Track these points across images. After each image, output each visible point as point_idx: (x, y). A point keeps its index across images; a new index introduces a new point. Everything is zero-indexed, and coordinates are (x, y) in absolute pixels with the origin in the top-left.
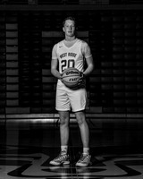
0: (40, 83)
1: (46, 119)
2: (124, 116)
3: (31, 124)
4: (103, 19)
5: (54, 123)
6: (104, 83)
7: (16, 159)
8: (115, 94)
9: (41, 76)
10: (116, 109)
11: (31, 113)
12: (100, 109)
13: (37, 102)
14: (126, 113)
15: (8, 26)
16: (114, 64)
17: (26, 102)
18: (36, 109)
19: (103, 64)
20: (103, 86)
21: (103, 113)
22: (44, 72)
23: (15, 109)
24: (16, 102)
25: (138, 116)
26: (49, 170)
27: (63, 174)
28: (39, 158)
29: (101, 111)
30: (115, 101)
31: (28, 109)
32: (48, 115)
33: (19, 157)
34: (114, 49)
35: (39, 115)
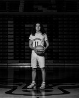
0: (24, 49)
1: (26, 66)
3: (20, 68)
4: (54, 19)
9: (24, 45)
10: (60, 61)
12: (52, 61)
13: (23, 58)
14: (65, 63)
15: (9, 22)
17: (18, 58)
18: (22, 61)
19: (54, 40)
20: (54, 50)
21: (54, 63)
23: (12, 61)
24: (12, 58)
31: (18, 61)
32: (27, 64)
34: (59, 33)
35: (23, 64)
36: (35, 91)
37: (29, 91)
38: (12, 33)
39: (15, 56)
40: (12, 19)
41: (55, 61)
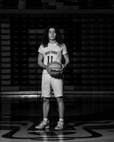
0: (27, 68)
1: (32, 95)
2: (90, 92)
3: (20, 99)
4: (74, 20)
5: (37, 98)
6: (75, 68)
7: (9, 125)
8: (83, 76)
9: (27, 62)
10: (84, 88)
11: (20, 90)
12: (72, 87)
13: (25, 82)
14: (92, 90)
15: (3, 25)
16: (83, 54)
17: (16, 82)
18: (25, 88)
19: (74, 54)
20: (74, 71)
21: (75, 90)
23: (8, 88)
24: (9, 82)
25: (101, 92)
27: (44, 136)
28: (26, 124)
29: (73, 89)
30: (84, 82)
31: (18, 88)
32: (33, 92)
33: (11, 123)
34: (83, 43)
35: (26, 92)
36: (47, 134)
37: (39, 134)
38: (8, 43)
39: (13, 79)
40: (8, 20)
41: (76, 87)
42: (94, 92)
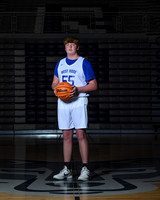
0: (45, 103)
1: (50, 135)
2: (119, 131)
3: (37, 139)
4: (100, 46)
5: (57, 139)
6: (102, 103)
8: (111, 112)
9: (45, 96)
10: (112, 126)
12: (98, 126)
13: (42, 119)
14: (121, 129)
15: (17, 52)
16: (111, 86)
18: (42, 126)
20: (101, 106)
21: (101, 129)
22: (48, 93)
23: (22, 126)
24: (23, 120)
25: (132, 131)
26: (53, 185)
28: (43, 172)
29: (98, 128)
30: (111, 119)
31: (34, 126)
32: (51, 131)
33: (26, 171)
38: (23, 73)
39: (28, 116)
40: (22, 46)
41: (102, 126)
42: (123, 131)
